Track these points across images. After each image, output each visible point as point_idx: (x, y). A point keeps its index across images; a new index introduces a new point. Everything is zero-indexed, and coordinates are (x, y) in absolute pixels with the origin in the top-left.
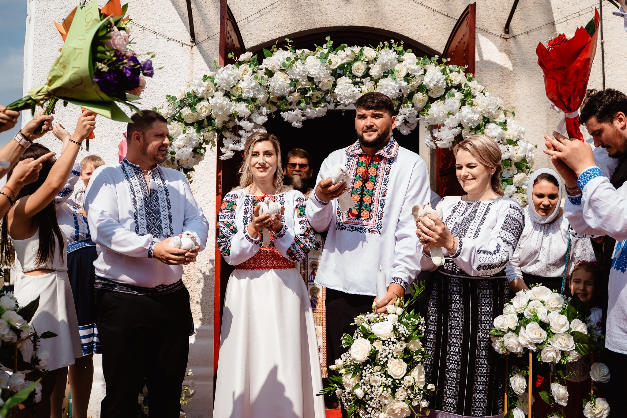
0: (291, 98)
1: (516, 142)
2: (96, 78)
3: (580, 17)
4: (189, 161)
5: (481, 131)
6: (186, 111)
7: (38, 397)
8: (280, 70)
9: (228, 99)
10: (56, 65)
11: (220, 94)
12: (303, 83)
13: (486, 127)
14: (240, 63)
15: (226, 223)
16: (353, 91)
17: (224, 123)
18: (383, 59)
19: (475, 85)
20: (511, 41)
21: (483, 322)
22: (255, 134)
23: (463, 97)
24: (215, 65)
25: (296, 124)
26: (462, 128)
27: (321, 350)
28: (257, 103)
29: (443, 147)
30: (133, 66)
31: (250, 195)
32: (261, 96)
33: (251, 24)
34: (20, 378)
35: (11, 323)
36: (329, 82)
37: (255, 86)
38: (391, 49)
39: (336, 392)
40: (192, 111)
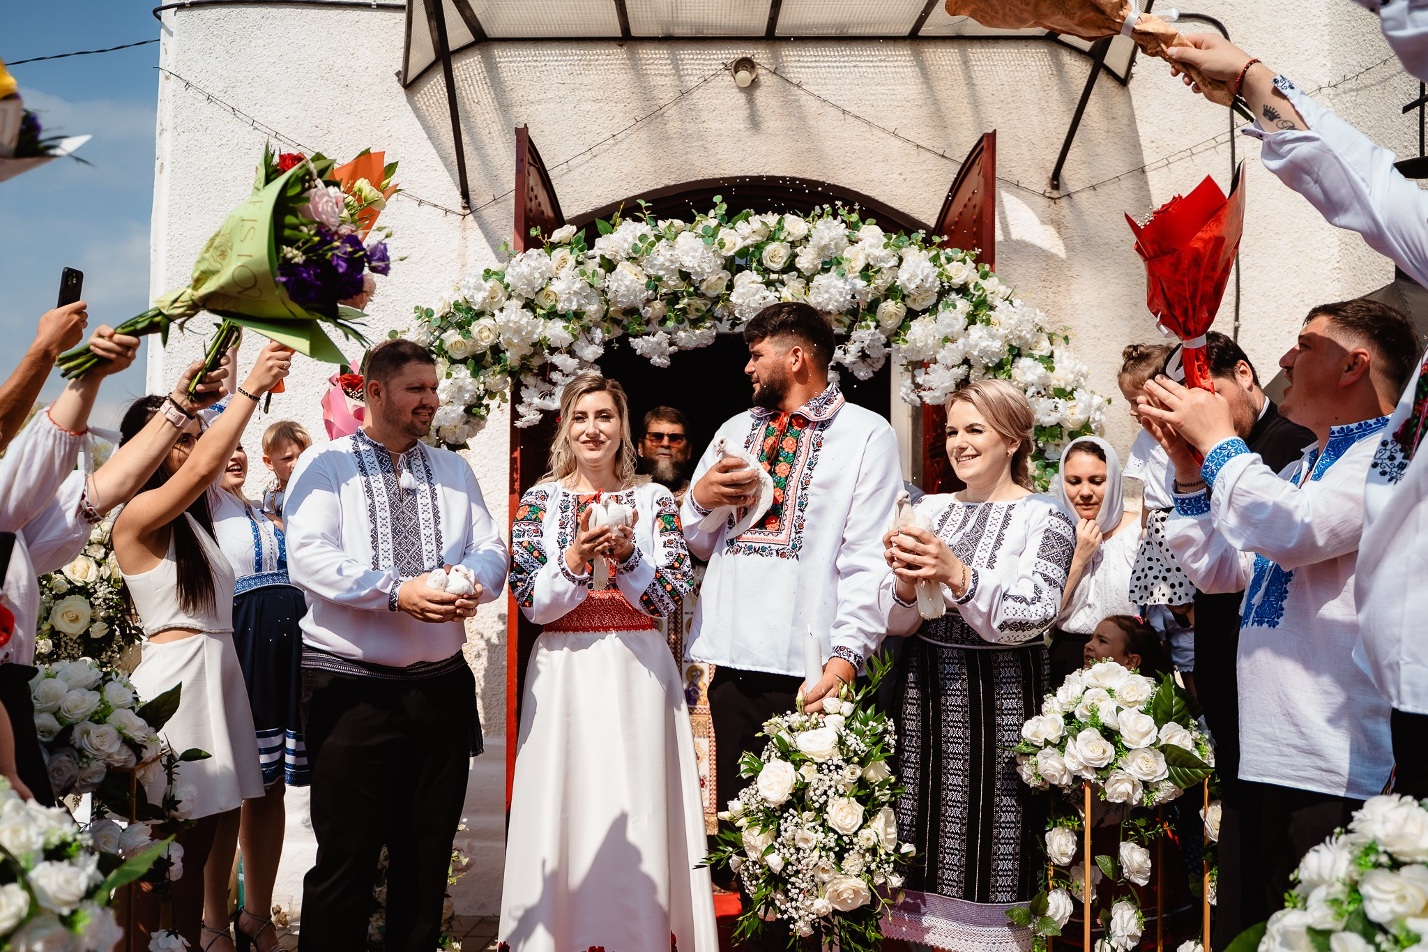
0: (648, 312)
1: (1071, 393)
2: (282, 275)
3: (1193, 157)
4: (457, 430)
6: (452, 337)
7: (176, 872)
8: (628, 259)
9: (530, 314)
10: (207, 251)
11: (516, 304)
12: (671, 283)
13: (1014, 365)
14: (554, 246)
15: (525, 544)
16: (765, 298)
17: (525, 359)
19: (993, 287)
20: (1064, 203)
21: (1006, 728)
22: (580, 378)
24: (507, 249)
25: (658, 360)
26: (970, 367)
27: (707, 783)
28: (585, 320)
29: (935, 402)
30: (351, 253)
31: (571, 493)
32: (593, 309)
33: (576, 174)
34: (141, 834)
35: (124, 731)
36: (719, 282)
37: (581, 288)
38: (835, 218)
39: (730, 861)
40: (464, 337)
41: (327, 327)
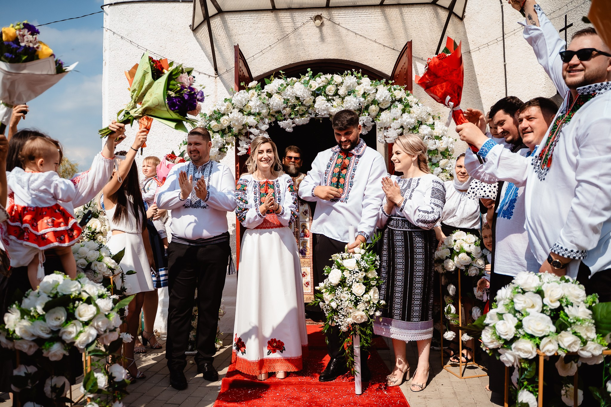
0: (284, 112)
1: (441, 138)
2: (168, 100)
3: (489, 46)
4: (216, 157)
5: (416, 131)
6: (213, 123)
8: (276, 93)
9: (241, 114)
11: (236, 110)
12: (292, 101)
13: (420, 128)
14: (249, 89)
15: (240, 198)
16: (327, 106)
17: (240, 130)
18: (347, 83)
19: (411, 99)
23: (404, 107)
24: (232, 91)
25: (289, 129)
26: (403, 129)
28: (262, 116)
29: (390, 142)
31: (257, 181)
32: (264, 111)
33: (257, 60)
36: (310, 100)
37: (260, 104)
38: (352, 76)
40: (218, 123)
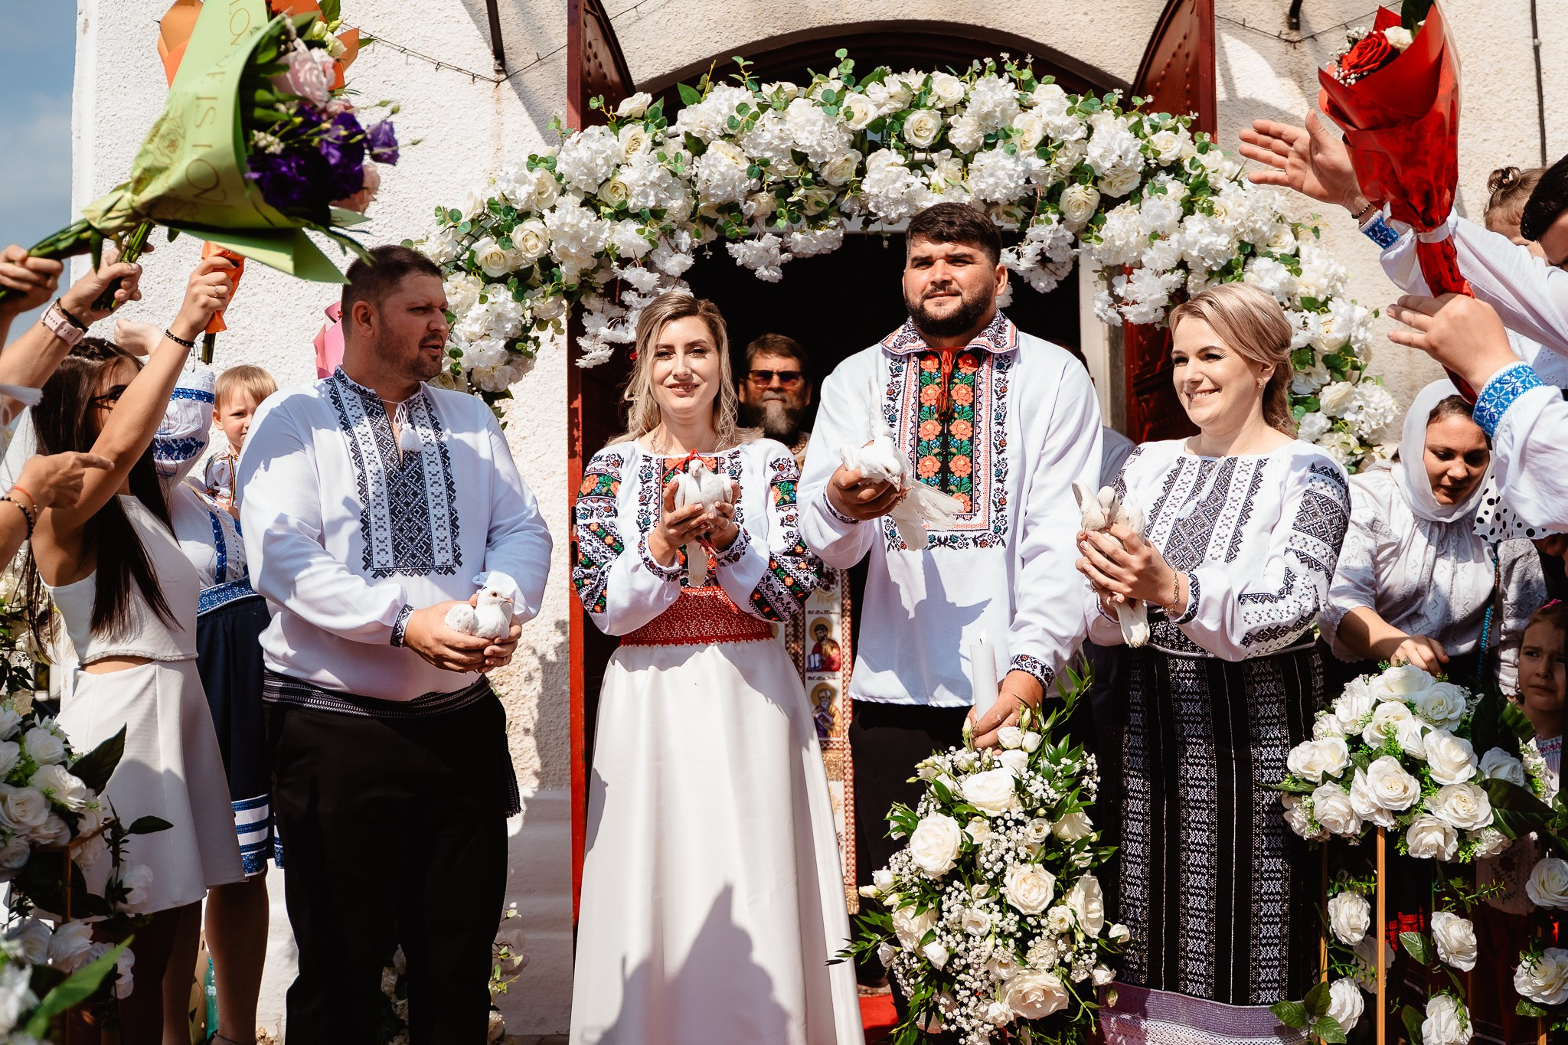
0: (751, 208)
1: (1325, 303)
2: (254, 170)
4: (496, 373)
5: (1234, 278)
6: (487, 247)
7: (125, 986)
8: (722, 137)
9: (591, 214)
10: (151, 140)
11: (572, 200)
12: (782, 168)
13: (1247, 268)
14: (621, 122)
15: (594, 527)
16: (908, 186)
17: (584, 273)
18: (983, 103)
19: (1217, 163)
20: (1306, 47)
22: (662, 299)
23: (1188, 192)
24: (558, 127)
25: (766, 273)
26: (1188, 271)
27: (842, 843)
28: (667, 221)
29: (1141, 321)
30: (345, 137)
31: (655, 457)
32: (677, 205)
33: (647, 23)
34: (78, 935)
35: (54, 796)
36: (847, 165)
37: (661, 178)
38: (1000, 76)
39: (879, 952)
40: (503, 246)
41: (318, 238)
